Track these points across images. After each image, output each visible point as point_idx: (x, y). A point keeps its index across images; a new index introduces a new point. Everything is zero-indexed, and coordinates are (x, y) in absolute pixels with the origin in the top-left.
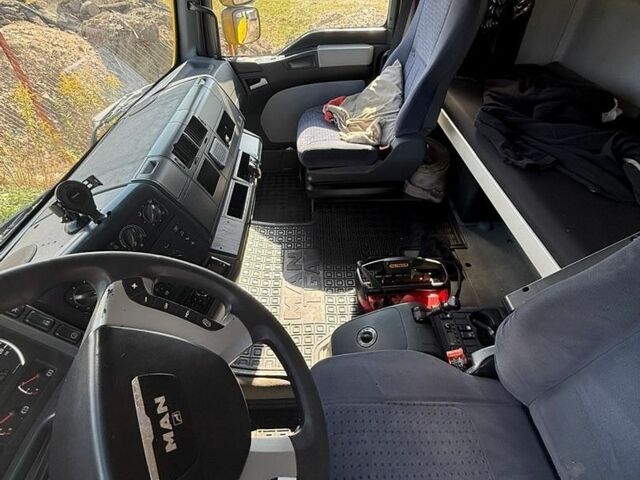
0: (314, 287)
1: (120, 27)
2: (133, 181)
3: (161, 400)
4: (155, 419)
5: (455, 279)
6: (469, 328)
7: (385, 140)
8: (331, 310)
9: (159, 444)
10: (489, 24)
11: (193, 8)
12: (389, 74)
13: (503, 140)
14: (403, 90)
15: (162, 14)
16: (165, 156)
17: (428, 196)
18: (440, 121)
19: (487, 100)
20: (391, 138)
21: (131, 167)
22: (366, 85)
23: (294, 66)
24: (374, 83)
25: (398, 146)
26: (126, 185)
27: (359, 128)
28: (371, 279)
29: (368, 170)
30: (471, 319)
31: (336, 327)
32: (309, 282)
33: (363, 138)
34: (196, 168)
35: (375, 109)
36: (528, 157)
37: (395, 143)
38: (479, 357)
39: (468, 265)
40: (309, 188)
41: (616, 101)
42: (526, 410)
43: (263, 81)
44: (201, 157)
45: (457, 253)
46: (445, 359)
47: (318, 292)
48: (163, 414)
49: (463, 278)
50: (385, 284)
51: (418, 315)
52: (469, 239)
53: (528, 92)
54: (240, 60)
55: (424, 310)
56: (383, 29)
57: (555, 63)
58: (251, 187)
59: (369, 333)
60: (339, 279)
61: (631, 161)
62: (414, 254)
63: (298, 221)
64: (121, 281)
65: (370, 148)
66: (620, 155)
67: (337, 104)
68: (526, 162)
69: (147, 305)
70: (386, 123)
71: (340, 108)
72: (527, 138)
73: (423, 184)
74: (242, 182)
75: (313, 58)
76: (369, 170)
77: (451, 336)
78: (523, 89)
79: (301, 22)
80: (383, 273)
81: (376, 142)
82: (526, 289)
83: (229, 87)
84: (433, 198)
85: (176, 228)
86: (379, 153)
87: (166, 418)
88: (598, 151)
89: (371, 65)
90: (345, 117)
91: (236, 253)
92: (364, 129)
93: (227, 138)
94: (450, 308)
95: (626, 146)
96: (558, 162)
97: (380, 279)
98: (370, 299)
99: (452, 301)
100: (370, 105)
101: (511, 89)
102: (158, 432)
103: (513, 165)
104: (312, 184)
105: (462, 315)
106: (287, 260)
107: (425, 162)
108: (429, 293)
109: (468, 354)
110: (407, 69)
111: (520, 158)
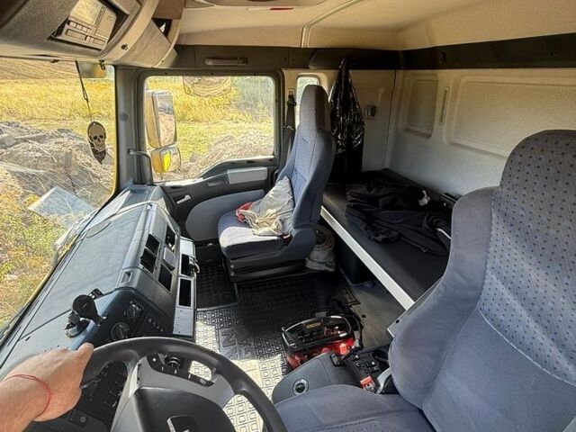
0: (248, 358)
1: (38, 154)
2: (116, 289)
5: (356, 329)
6: (373, 363)
7: (285, 232)
8: (266, 374)
10: (340, 151)
11: (132, 153)
12: (281, 186)
13: (364, 225)
14: (293, 195)
15: (78, 142)
16: (134, 266)
17: (324, 268)
18: (322, 214)
19: (349, 198)
20: (290, 229)
21: (110, 278)
22: (266, 193)
23: (210, 185)
24: (271, 192)
25: (297, 234)
26: (111, 293)
27: (265, 224)
28: (295, 340)
29: (276, 254)
30: (374, 355)
31: (273, 388)
32: (243, 354)
33: (270, 232)
34: (157, 272)
35: (274, 211)
36: (383, 234)
37: (294, 233)
38: (382, 379)
39: (364, 316)
40: (232, 274)
41: (424, 192)
42: (421, 412)
43: (187, 197)
44: (158, 264)
45: (354, 308)
46: (361, 386)
47: (252, 361)
49: (362, 327)
50: (306, 343)
51: (335, 360)
52: (360, 296)
53: (372, 192)
54: (168, 184)
55: (338, 355)
56: (272, 157)
57: (386, 169)
58: (193, 280)
59: (302, 384)
60: (268, 346)
61: (440, 230)
62: (323, 314)
63: (227, 303)
64: (145, 358)
65: (275, 238)
66: (433, 227)
67: (246, 209)
68: (381, 237)
70: (286, 219)
71: (249, 211)
72: (378, 221)
73: (319, 260)
74: (185, 277)
75: (225, 178)
76: (278, 253)
77: (362, 372)
78: (369, 189)
79: (200, 141)
80: (303, 334)
81: (280, 234)
82: (397, 322)
83: (162, 203)
84: (328, 269)
85: (150, 320)
86: (284, 241)
88: (421, 226)
89: (267, 180)
90: (254, 217)
91: (191, 334)
92: (270, 225)
93: (170, 245)
94: (357, 349)
95: (434, 221)
96: (400, 235)
97: (301, 339)
98: (297, 358)
99: (357, 344)
100: (272, 207)
101: (362, 190)
103: (374, 240)
104: (234, 270)
105: (367, 355)
106: (222, 338)
107: (318, 243)
108: (339, 344)
109: (375, 380)
110: (293, 182)
111: (377, 236)
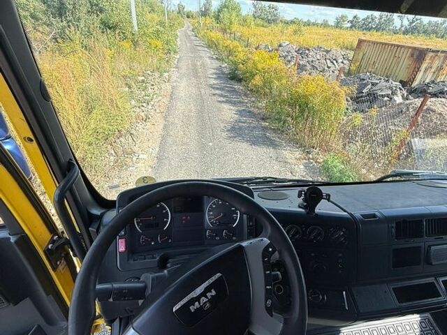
3: (213, 293)
4: (203, 294)
9: (192, 301)
34: (402, 244)
48: (207, 297)
69: (263, 261)
87: (205, 300)
102: (198, 299)
